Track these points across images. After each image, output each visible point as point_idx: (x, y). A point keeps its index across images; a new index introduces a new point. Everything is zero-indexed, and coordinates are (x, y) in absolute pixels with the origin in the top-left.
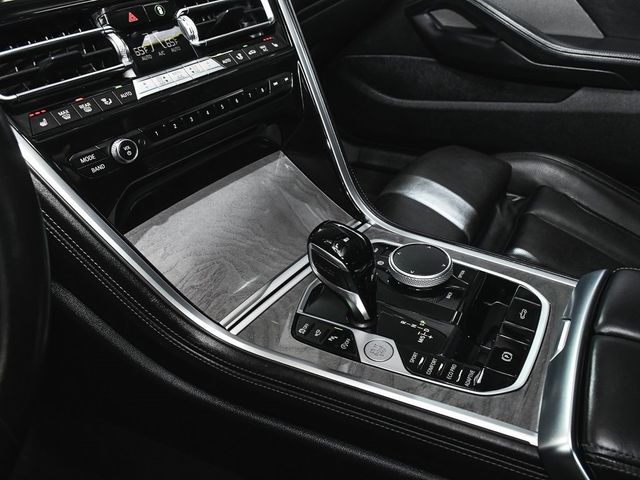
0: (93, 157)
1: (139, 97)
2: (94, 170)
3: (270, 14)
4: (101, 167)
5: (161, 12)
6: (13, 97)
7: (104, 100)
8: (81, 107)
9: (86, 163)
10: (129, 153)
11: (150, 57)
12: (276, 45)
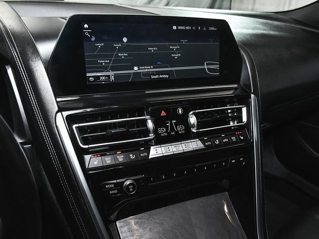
0: (113, 186)
1: (150, 157)
2: (111, 192)
3: (245, 119)
4: (115, 192)
5: (180, 112)
6: (87, 147)
7: (131, 155)
8: (118, 157)
9: (108, 188)
10: (131, 190)
11: (166, 134)
12: (242, 138)
